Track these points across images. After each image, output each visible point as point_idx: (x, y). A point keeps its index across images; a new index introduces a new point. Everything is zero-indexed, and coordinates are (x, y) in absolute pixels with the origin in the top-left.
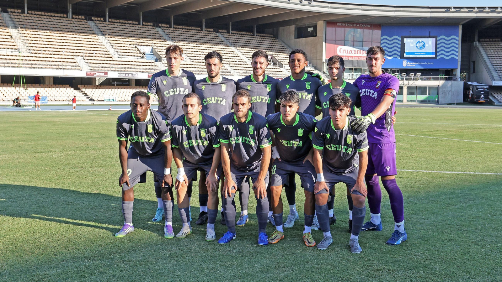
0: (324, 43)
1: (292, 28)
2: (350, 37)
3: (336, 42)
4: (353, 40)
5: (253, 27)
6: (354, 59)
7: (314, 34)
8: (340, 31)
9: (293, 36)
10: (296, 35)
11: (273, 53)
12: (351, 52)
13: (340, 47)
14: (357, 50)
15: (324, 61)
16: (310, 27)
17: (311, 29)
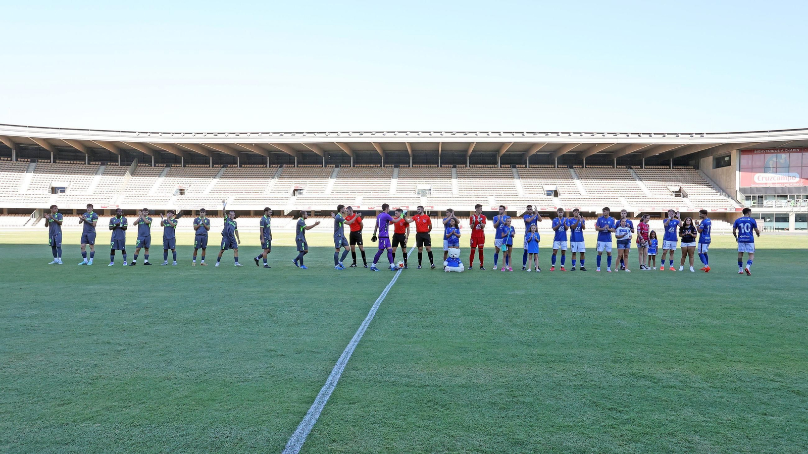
0: (738, 173)
1: (710, 159)
2: (771, 164)
3: (753, 169)
4: (775, 166)
5: (669, 161)
6: (777, 186)
7: (729, 164)
8: (758, 158)
9: (711, 167)
10: (715, 165)
11: (682, 184)
12: (772, 179)
13: (757, 175)
14: (780, 176)
15: (738, 190)
16: (727, 157)
17: (727, 159)
